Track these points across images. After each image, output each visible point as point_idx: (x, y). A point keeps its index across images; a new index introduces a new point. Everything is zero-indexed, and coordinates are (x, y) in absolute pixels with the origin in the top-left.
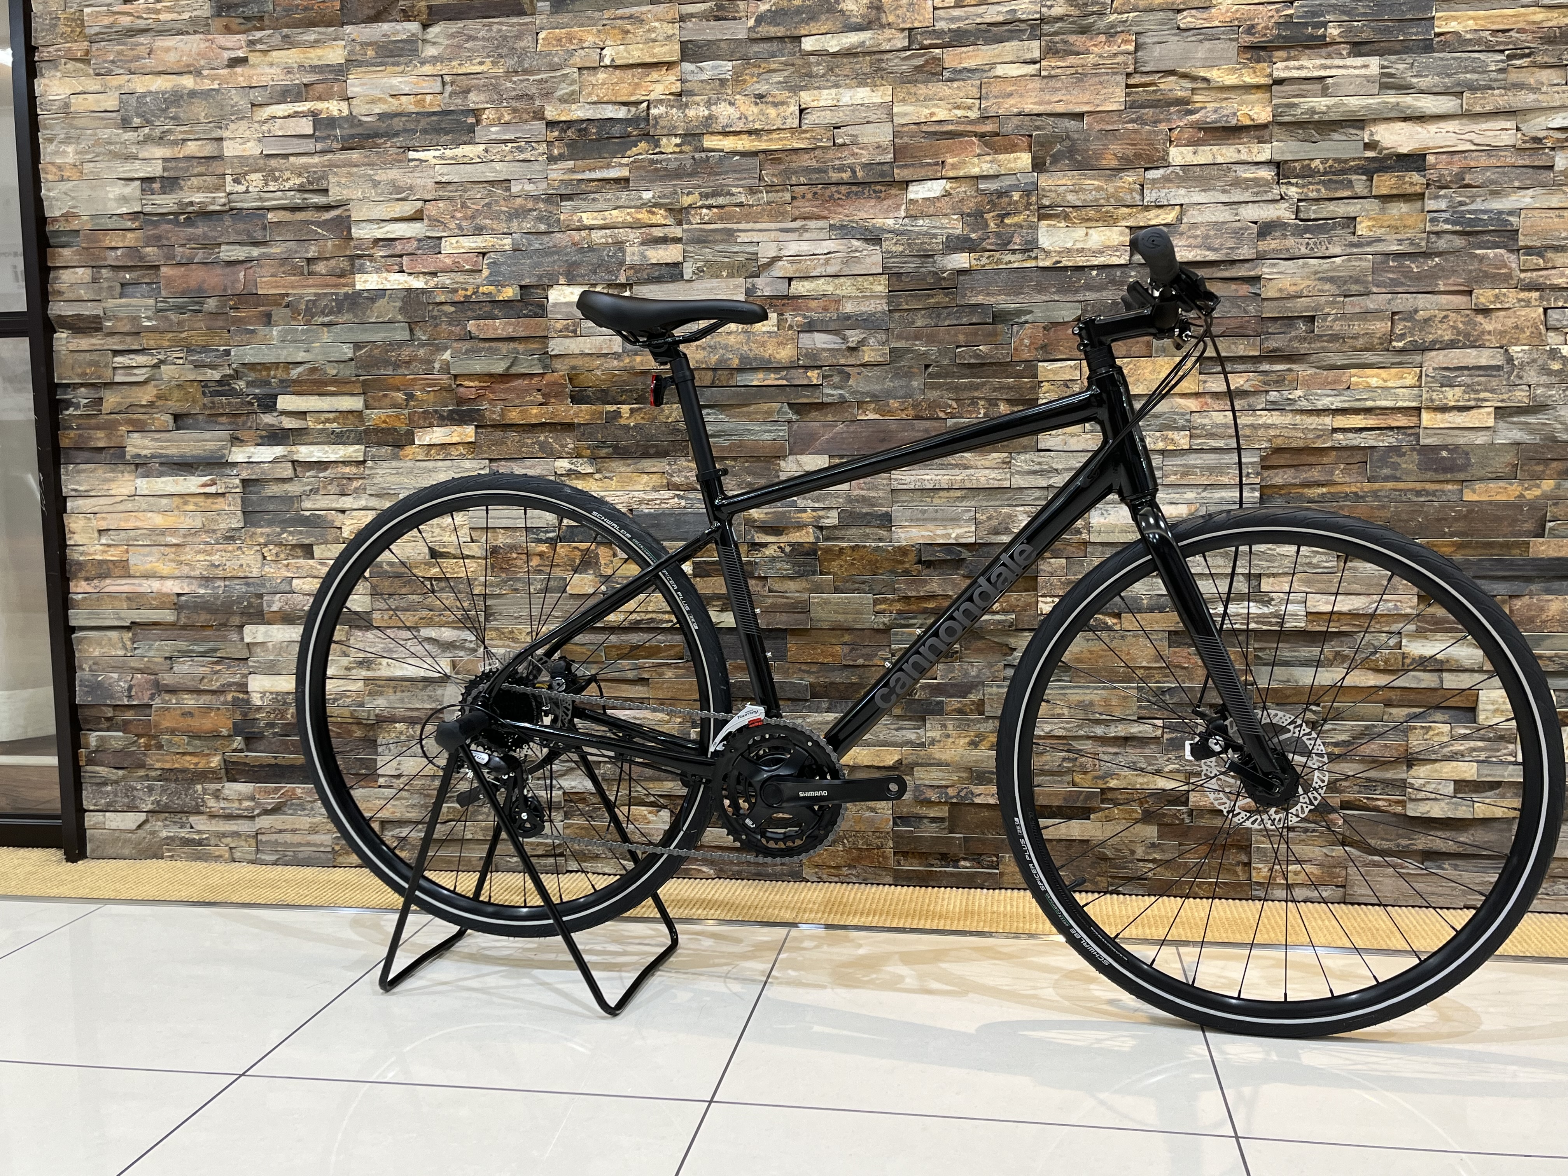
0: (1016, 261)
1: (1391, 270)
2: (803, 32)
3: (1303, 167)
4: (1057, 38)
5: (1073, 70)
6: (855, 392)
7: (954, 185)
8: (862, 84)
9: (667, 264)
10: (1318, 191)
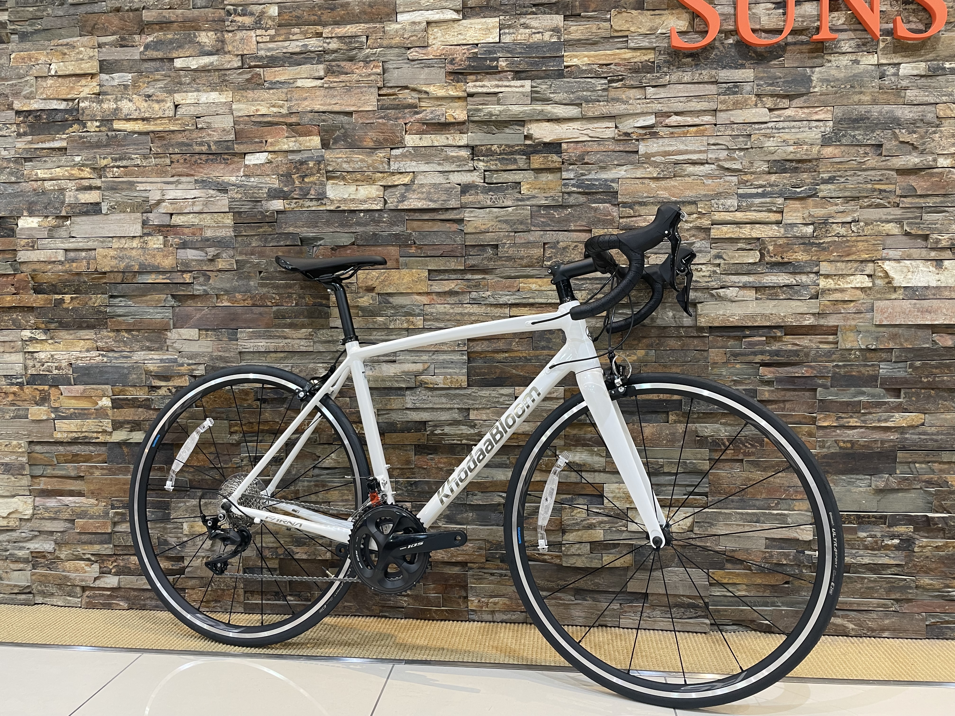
0: (314, 206)
1: (542, 216)
2: (175, 55)
3: (487, 150)
4: (333, 63)
5: (344, 84)
6: (214, 288)
7: (274, 156)
8: (214, 90)
9: (91, 203)
10: (496, 165)
